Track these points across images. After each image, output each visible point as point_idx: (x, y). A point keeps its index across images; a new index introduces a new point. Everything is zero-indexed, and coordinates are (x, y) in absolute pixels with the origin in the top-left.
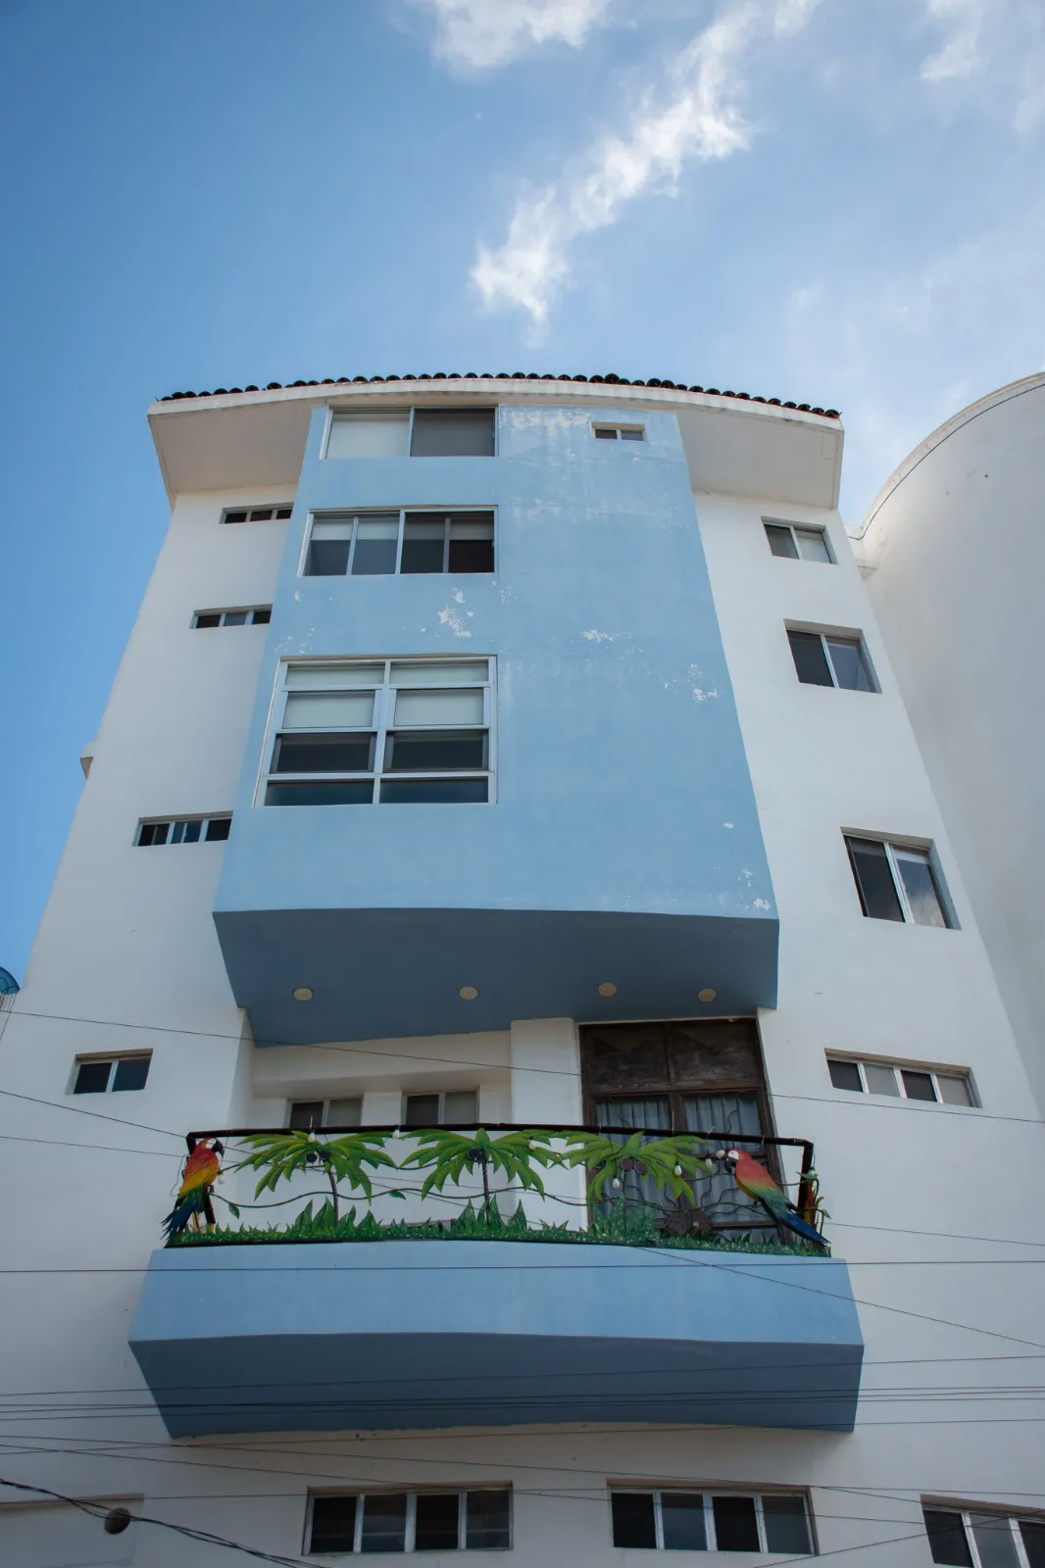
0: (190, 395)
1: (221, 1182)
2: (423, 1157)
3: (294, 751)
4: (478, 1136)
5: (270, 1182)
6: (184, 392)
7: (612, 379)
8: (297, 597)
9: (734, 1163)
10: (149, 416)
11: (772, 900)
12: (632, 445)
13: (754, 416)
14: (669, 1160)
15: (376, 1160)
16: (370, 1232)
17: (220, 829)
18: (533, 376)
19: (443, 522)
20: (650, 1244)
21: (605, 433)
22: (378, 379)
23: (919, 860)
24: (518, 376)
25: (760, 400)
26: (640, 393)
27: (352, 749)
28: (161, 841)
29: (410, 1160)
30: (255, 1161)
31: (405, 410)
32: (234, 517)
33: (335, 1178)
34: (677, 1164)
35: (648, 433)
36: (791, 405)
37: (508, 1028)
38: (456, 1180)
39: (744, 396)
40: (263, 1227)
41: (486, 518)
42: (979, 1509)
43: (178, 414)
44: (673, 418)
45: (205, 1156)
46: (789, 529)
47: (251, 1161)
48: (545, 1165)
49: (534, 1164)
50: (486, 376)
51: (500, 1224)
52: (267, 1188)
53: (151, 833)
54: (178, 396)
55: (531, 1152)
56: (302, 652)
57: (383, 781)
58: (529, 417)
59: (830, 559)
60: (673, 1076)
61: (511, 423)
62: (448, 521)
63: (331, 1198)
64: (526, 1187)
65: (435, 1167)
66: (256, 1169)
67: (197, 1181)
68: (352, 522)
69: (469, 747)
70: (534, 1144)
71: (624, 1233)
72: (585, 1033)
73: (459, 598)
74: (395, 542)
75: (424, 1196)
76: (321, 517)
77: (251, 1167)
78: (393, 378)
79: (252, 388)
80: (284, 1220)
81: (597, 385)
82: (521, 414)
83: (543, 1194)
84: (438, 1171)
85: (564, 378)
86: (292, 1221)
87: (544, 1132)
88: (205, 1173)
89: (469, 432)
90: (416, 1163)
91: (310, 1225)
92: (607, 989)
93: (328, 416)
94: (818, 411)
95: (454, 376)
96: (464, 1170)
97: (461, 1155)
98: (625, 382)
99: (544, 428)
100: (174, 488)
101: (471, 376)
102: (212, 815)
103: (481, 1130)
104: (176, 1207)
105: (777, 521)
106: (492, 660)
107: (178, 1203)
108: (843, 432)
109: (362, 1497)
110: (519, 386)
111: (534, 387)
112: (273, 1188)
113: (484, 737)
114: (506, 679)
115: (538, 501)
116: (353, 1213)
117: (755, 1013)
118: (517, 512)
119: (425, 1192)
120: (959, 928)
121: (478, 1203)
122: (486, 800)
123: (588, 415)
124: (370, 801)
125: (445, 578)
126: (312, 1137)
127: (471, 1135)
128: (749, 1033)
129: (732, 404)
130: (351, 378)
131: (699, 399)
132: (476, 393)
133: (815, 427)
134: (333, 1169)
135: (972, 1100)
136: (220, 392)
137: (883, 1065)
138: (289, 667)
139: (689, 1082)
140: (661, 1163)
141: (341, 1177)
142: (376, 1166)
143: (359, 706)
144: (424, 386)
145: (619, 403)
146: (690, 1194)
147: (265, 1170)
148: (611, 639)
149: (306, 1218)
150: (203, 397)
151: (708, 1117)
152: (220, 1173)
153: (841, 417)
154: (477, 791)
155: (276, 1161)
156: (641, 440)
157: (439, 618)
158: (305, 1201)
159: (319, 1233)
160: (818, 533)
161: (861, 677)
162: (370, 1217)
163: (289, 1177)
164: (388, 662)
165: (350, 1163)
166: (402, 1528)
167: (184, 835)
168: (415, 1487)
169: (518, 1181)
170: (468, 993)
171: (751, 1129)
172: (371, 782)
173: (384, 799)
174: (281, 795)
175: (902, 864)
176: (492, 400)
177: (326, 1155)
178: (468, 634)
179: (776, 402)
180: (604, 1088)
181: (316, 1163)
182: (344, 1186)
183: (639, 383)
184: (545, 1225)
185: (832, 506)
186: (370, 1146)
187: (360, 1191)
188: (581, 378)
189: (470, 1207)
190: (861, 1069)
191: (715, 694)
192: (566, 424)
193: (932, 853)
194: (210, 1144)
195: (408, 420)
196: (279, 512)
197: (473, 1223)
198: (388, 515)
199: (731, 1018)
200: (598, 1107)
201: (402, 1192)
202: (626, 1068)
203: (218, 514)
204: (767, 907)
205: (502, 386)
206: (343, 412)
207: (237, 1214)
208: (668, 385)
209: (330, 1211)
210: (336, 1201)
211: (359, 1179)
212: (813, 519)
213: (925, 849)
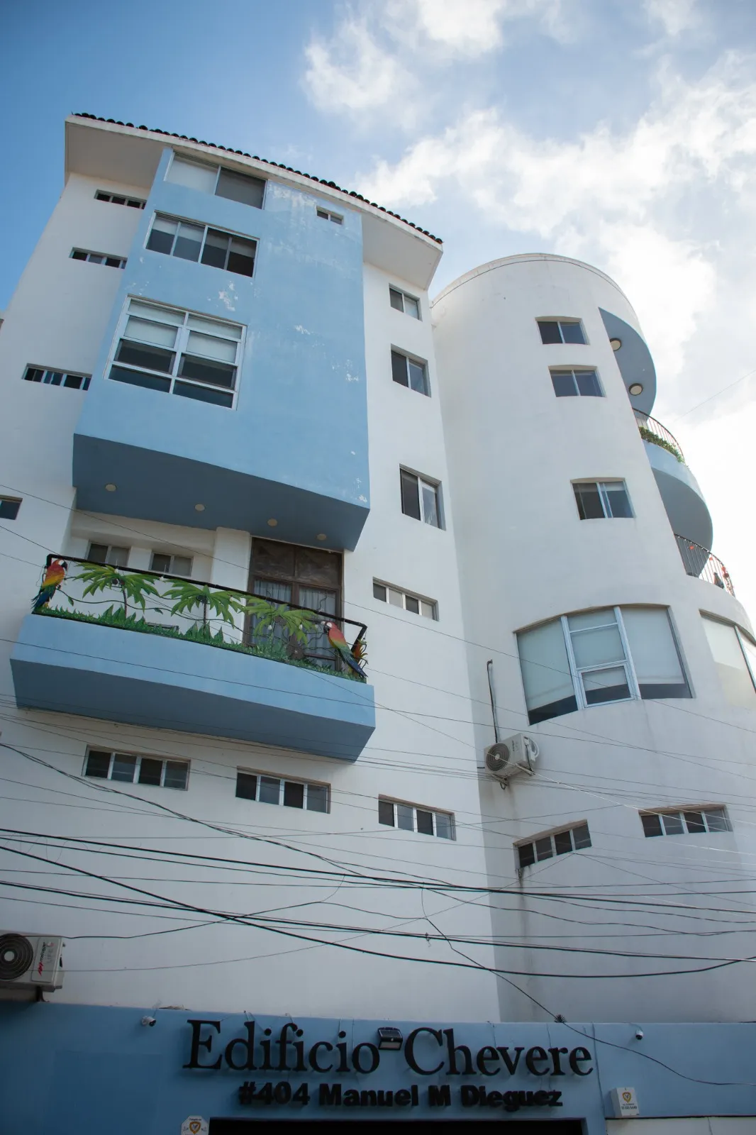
0: (93, 117)
1: (65, 584)
2: (174, 594)
3: (129, 351)
4: (204, 589)
5: (92, 590)
6: (90, 114)
7: (332, 185)
8: (141, 260)
9: (329, 629)
10: (66, 123)
11: (368, 498)
12: (336, 226)
13: (401, 230)
14: (298, 621)
15: (150, 590)
16: (143, 627)
17: (74, 381)
18: (290, 169)
19: (228, 239)
20: (283, 661)
21: (322, 214)
22: (204, 143)
23: (432, 490)
24: (282, 166)
25: (405, 221)
26: (346, 198)
27: (161, 359)
28: (38, 380)
29: (168, 593)
30: (84, 577)
31: (216, 166)
32: (102, 197)
33: (127, 595)
34: (301, 624)
35: (345, 220)
36: (420, 229)
37: (215, 530)
38: (190, 609)
39: (398, 217)
40: (86, 613)
41: (252, 244)
42: (403, 804)
43: (84, 127)
44: (359, 217)
45: (57, 569)
46: (401, 294)
47: (82, 576)
48: (236, 611)
49: (230, 609)
50: (265, 161)
51: (210, 637)
52: (89, 593)
53: (33, 374)
54: (85, 115)
55: (230, 603)
56: (141, 294)
57: (176, 381)
58: (284, 192)
59: (419, 317)
60: (296, 575)
61: (273, 192)
62: (231, 239)
63: (123, 605)
64: (225, 620)
65: (179, 601)
66: (84, 581)
67: (52, 581)
68: (177, 224)
69: (225, 374)
70: (232, 599)
71: (271, 653)
72: (255, 540)
73: (231, 286)
74: (200, 244)
75: (172, 614)
76: (161, 216)
77: (81, 581)
78: (213, 145)
79: (130, 125)
80: (98, 612)
81: (324, 185)
82: (279, 189)
83: (233, 626)
84: (180, 603)
85: (307, 176)
86: (102, 614)
87: (238, 594)
88: (56, 578)
89: (249, 190)
90: (170, 596)
91: (112, 617)
92: (273, 522)
93: (172, 156)
94: (432, 237)
95: (247, 155)
96: (195, 604)
97: (195, 596)
98: (338, 188)
99: (291, 202)
100: (70, 167)
101: (256, 158)
102: (72, 372)
103: (206, 586)
104: (40, 592)
105: (396, 288)
106: (244, 328)
107: (41, 591)
108: (442, 253)
109: (114, 754)
110: (282, 173)
111: (290, 175)
112: (93, 594)
113: (234, 371)
114: (251, 340)
115: (281, 243)
116: (134, 615)
117: (343, 551)
118: (270, 246)
119: (173, 612)
120: (445, 530)
121: (200, 625)
122: (230, 406)
123: (315, 200)
124: (168, 390)
125: (224, 273)
126: (117, 571)
127: (201, 587)
128: (338, 561)
129: (391, 219)
130: (189, 138)
131: (375, 211)
132: (258, 169)
133: (429, 245)
134: (126, 590)
135: (435, 616)
136: (111, 121)
137: (399, 590)
138: (132, 300)
139: (303, 579)
140: (294, 621)
141: (129, 596)
142: (149, 593)
143: (169, 334)
144: (229, 156)
145: (333, 199)
146: (305, 638)
147: (89, 583)
148: (309, 334)
149: (109, 613)
150: (100, 121)
151: (310, 599)
152: (65, 579)
153: (443, 244)
154: (226, 400)
155: (95, 580)
156: (340, 223)
157: (219, 296)
158: (109, 604)
159: (116, 623)
160: (415, 301)
161: (422, 386)
162: (143, 620)
163: (102, 590)
164: (187, 313)
165: (135, 589)
166: (133, 772)
167: (52, 380)
168: (142, 754)
169: (221, 616)
170: (200, 507)
171: (331, 611)
172: (170, 380)
173: (176, 392)
174: (117, 374)
175: (424, 490)
176: (264, 176)
177: (123, 582)
178: (233, 309)
179: (413, 225)
180: (261, 573)
181: (117, 585)
182: (131, 600)
183: (345, 191)
184: (232, 642)
185: (425, 289)
186: (146, 582)
187: (139, 605)
188: (315, 179)
189: (195, 625)
190: (388, 590)
191: (357, 379)
192: (303, 202)
193: (439, 488)
194: (61, 562)
195: (217, 172)
196: (129, 201)
197: (196, 633)
198: (198, 226)
199: (330, 551)
200: (256, 582)
201: (162, 610)
202: (273, 564)
203: (93, 193)
204: (365, 501)
205: (272, 170)
206: (182, 156)
207: (72, 604)
208: (360, 197)
209: (122, 612)
210: (126, 607)
211: (139, 598)
212: (414, 293)
213: (436, 485)
